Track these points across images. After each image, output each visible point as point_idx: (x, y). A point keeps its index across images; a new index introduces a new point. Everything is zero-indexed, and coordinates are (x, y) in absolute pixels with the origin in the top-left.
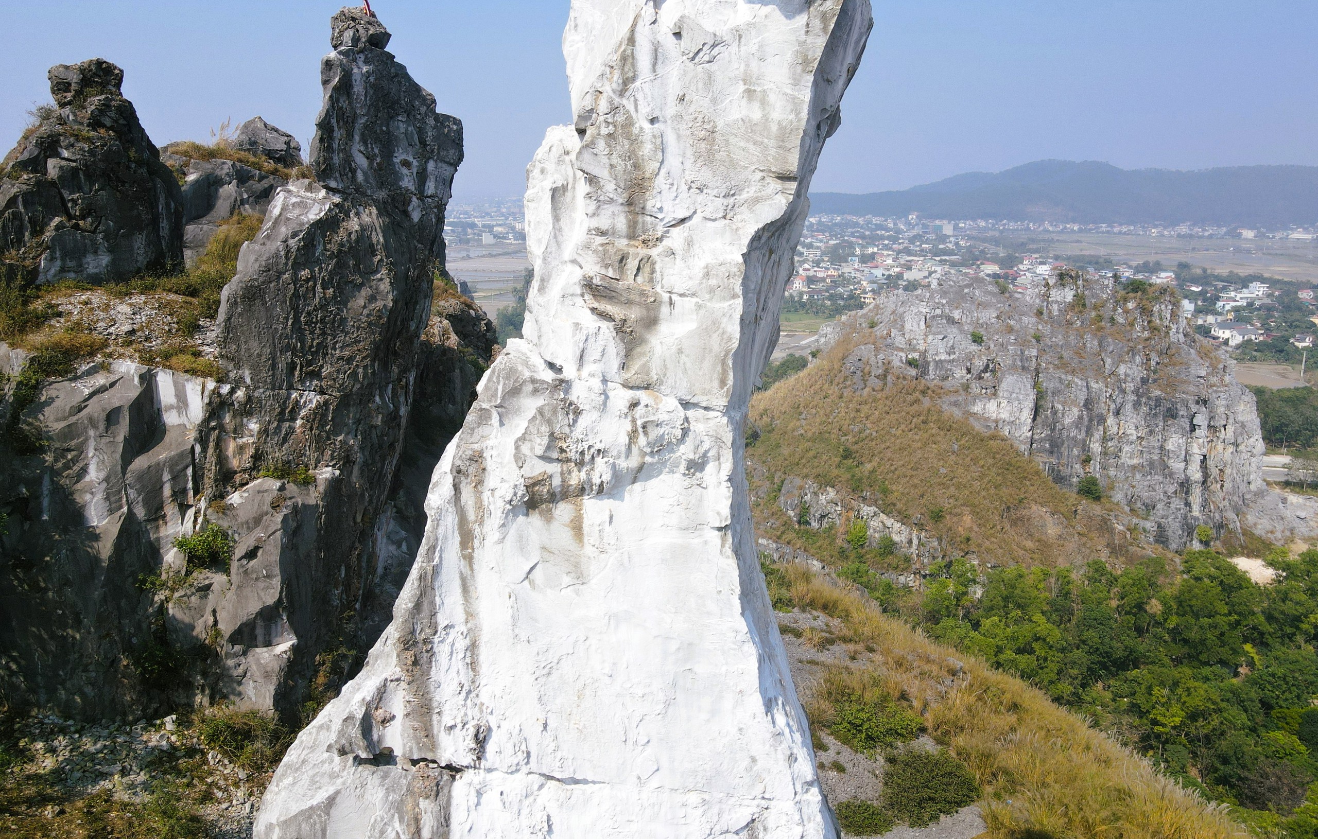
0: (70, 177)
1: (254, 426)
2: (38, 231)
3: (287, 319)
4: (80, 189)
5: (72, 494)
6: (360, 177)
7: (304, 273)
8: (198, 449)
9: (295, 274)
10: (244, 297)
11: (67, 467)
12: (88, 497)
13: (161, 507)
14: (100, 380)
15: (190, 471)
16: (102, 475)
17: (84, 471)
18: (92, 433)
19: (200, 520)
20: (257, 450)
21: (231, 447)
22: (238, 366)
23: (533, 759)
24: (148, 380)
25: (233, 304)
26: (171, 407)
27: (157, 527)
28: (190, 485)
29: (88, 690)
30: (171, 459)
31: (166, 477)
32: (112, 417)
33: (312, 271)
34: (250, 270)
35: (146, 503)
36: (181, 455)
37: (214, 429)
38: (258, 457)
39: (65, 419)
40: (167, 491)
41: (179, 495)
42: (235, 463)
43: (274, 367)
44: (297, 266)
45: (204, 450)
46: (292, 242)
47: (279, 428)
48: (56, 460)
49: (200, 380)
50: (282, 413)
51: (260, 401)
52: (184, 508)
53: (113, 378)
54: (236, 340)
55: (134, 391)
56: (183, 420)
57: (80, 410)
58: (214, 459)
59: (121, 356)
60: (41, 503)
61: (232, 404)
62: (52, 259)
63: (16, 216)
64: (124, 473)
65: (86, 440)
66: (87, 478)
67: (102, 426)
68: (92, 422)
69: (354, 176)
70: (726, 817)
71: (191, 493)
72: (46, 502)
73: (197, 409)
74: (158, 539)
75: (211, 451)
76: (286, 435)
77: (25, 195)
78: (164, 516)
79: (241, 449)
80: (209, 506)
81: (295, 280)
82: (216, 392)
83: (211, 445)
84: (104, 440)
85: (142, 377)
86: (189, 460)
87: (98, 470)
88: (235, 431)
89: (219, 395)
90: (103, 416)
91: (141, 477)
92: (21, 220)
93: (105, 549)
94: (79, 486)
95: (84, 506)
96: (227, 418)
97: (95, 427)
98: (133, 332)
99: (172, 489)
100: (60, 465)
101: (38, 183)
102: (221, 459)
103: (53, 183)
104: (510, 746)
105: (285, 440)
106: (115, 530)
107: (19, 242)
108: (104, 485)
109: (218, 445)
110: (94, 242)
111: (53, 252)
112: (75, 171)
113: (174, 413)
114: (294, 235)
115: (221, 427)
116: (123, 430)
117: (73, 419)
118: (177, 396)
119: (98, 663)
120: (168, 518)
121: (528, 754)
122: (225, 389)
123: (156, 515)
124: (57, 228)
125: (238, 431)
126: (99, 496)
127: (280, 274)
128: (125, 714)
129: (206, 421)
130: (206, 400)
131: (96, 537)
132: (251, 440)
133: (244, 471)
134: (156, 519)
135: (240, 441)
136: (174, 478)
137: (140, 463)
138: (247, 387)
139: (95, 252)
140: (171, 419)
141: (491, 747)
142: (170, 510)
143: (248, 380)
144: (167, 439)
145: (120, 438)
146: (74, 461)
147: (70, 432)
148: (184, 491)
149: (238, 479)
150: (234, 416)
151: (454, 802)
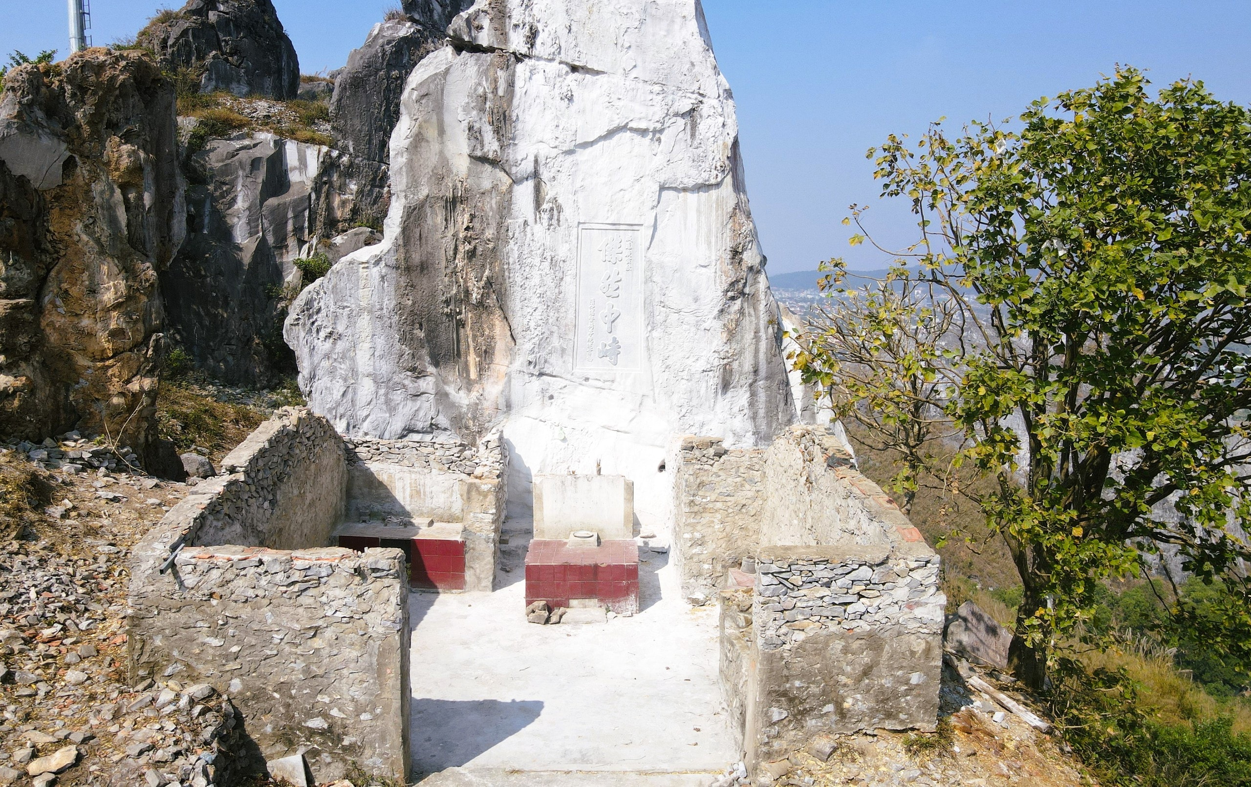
0: (224, 23)
1: (353, 187)
2: (201, 57)
3: (381, 105)
4: (230, 35)
5: (225, 217)
6: (436, 17)
7: (395, 73)
8: (313, 196)
9: (388, 72)
10: (351, 84)
11: (223, 196)
12: (236, 220)
13: (285, 239)
14: (247, 142)
15: (307, 213)
16: (246, 205)
17: (234, 200)
18: (241, 173)
19: (312, 253)
20: (355, 205)
21: (336, 201)
22: (344, 137)
23: (563, 51)
24: (280, 145)
25: (344, 89)
26: (295, 168)
27: (282, 254)
28: (306, 224)
29: (230, 359)
30: (295, 201)
31: (290, 214)
32: (255, 163)
33: (401, 73)
34: (357, 65)
35: (275, 232)
36: (301, 200)
37: (325, 183)
38: (355, 211)
39: (223, 161)
40: (290, 227)
41: (298, 230)
42: (338, 214)
43: (370, 142)
44: (390, 66)
45: (318, 198)
46: (387, 48)
47: (371, 191)
48: (216, 190)
49: (317, 147)
50: (374, 179)
51: (358, 167)
52: (301, 242)
53: (254, 142)
54: (344, 117)
55: (270, 150)
56: (303, 178)
57: (233, 156)
58: (324, 206)
59: (260, 130)
60: (203, 220)
61: (339, 166)
62: (209, 79)
63: (187, 43)
64: (261, 207)
65: (237, 178)
66: (236, 207)
67: (248, 169)
68: (241, 165)
69: (432, 16)
70: (676, 104)
71: (307, 231)
72: (206, 220)
73: (313, 168)
74: (282, 263)
75: (322, 199)
76: (377, 197)
77: (194, 29)
78: (287, 246)
79: (344, 203)
80: (319, 242)
81: (388, 77)
82: (328, 154)
83: (323, 195)
84: (249, 180)
85: (275, 142)
86: (307, 204)
87: (244, 201)
88: (340, 188)
89: (331, 157)
90: (249, 161)
91: (274, 211)
92: (191, 47)
93: (246, 258)
94: (229, 211)
95: (232, 226)
96: (335, 177)
97: (244, 169)
98: (268, 117)
99: (294, 225)
100: (218, 194)
101: (203, 23)
102: (329, 208)
103: (212, 26)
104: (549, 40)
105: (375, 202)
106: (253, 247)
107: (188, 63)
108: (247, 213)
109: (327, 196)
110: (238, 73)
111: (210, 74)
112: (228, 20)
113: (297, 172)
114: (389, 42)
115: (330, 183)
116: (262, 175)
117: (229, 161)
118: (299, 159)
119: (239, 339)
120: (289, 248)
121: (560, 47)
122: (335, 153)
123: (281, 245)
124: (214, 57)
125: (342, 189)
126: (244, 220)
127: (377, 70)
128: (255, 383)
129: (320, 175)
130: (321, 160)
131: (241, 249)
132: (351, 197)
133: (345, 221)
134: (281, 248)
135: (343, 197)
136: (295, 217)
137: (272, 201)
138: (351, 155)
139: (239, 82)
140: (294, 177)
141: (539, 41)
142: (292, 242)
143: (351, 149)
144: (291, 191)
145: (260, 180)
146: (228, 192)
147: (226, 170)
148: (302, 229)
149: (340, 226)
150: (340, 177)
151: (517, 75)
